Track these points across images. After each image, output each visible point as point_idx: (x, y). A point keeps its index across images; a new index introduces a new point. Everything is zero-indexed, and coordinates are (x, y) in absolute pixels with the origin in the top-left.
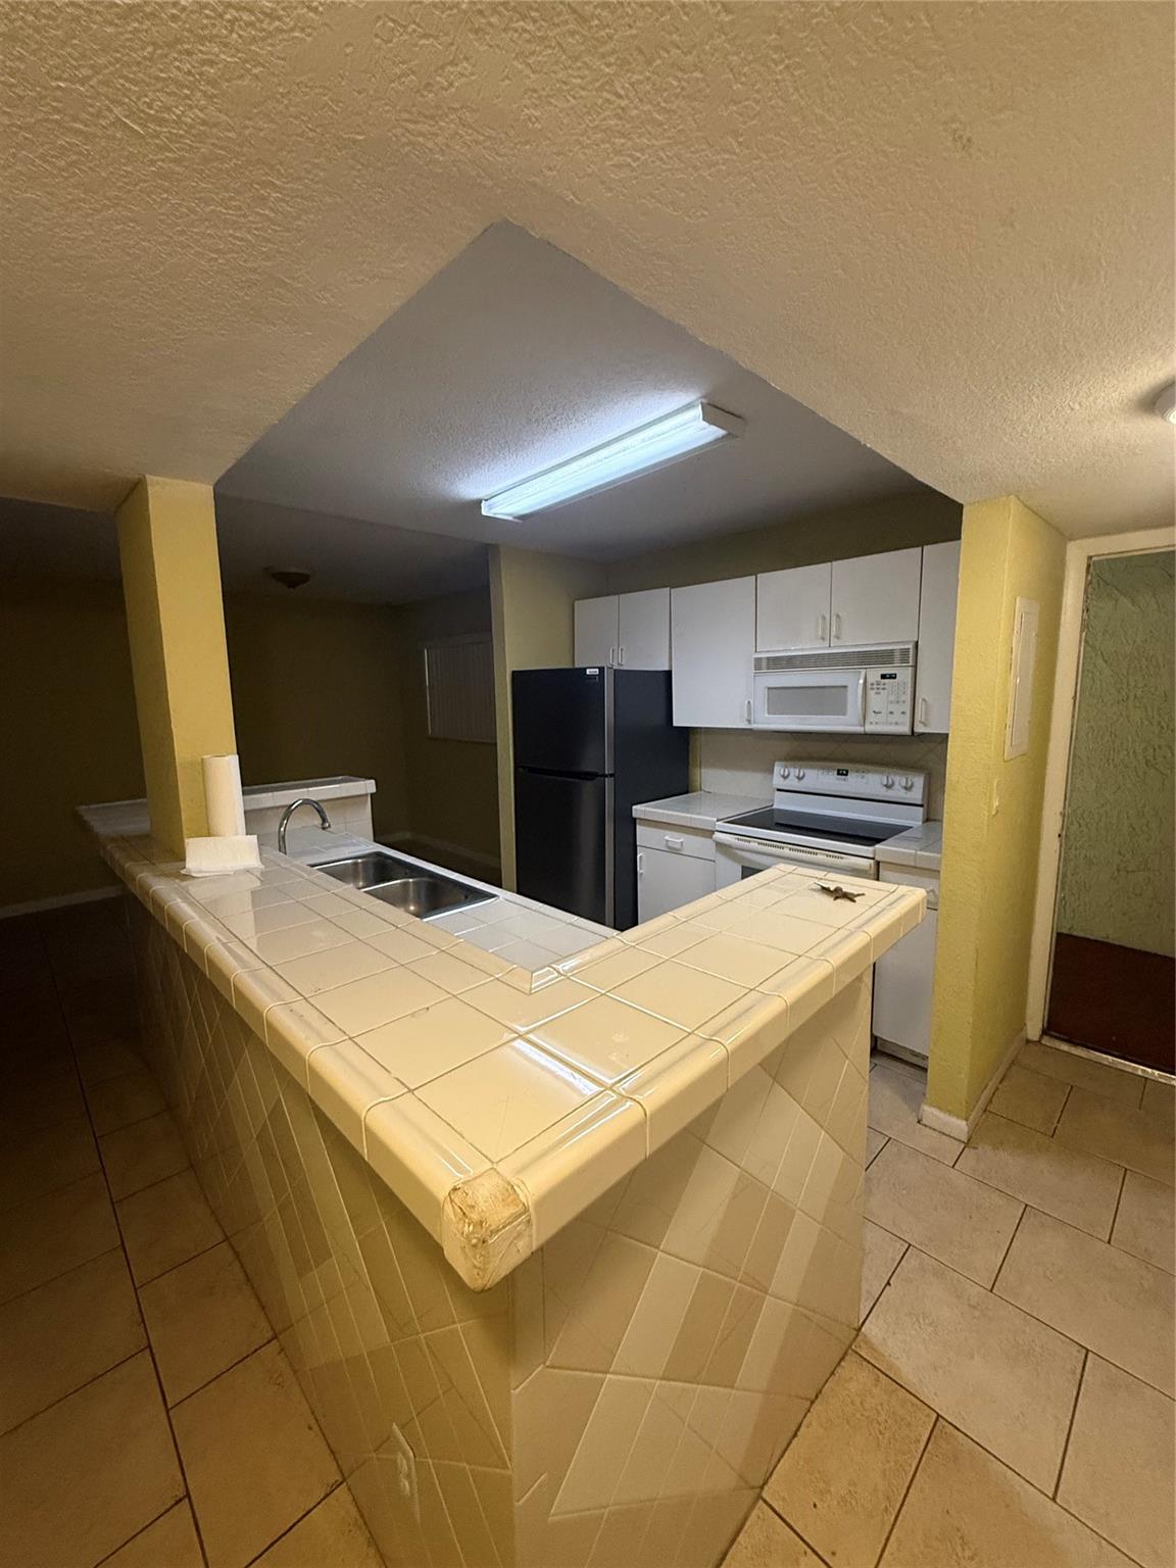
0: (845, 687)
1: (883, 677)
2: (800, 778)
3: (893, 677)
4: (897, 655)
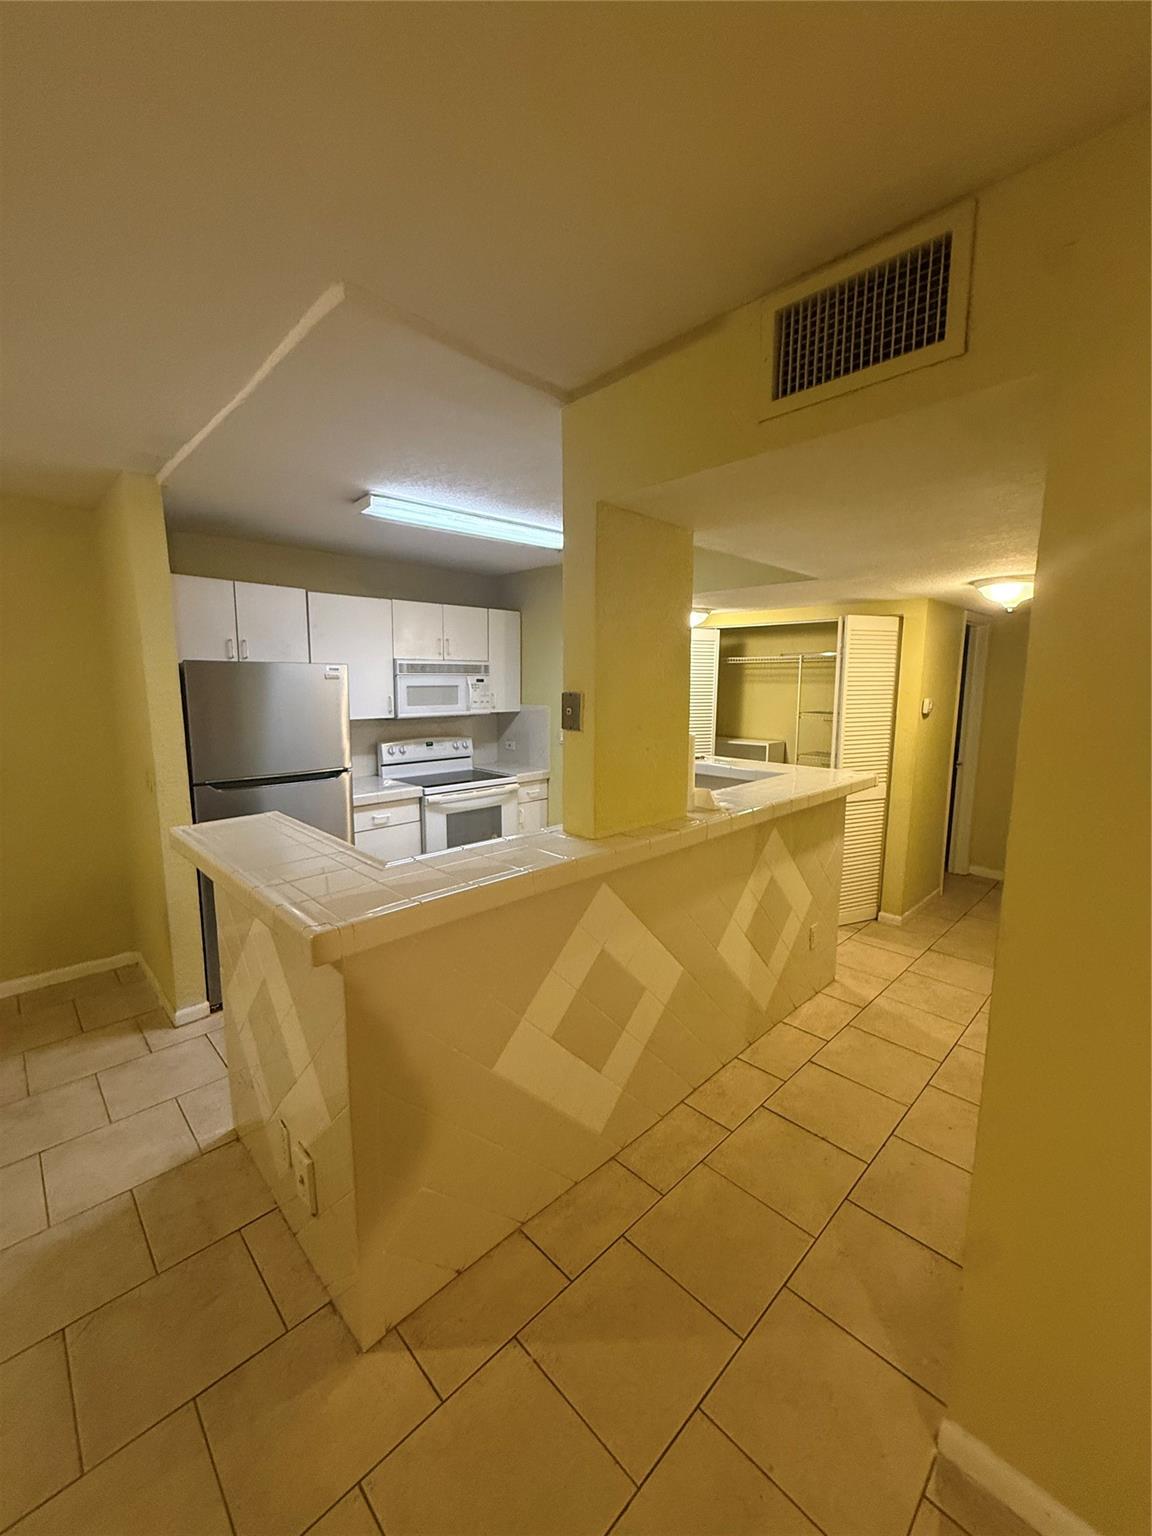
0: (457, 686)
1: (478, 681)
2: (403, 753)
3: (482, 681)
4: (483, 668)
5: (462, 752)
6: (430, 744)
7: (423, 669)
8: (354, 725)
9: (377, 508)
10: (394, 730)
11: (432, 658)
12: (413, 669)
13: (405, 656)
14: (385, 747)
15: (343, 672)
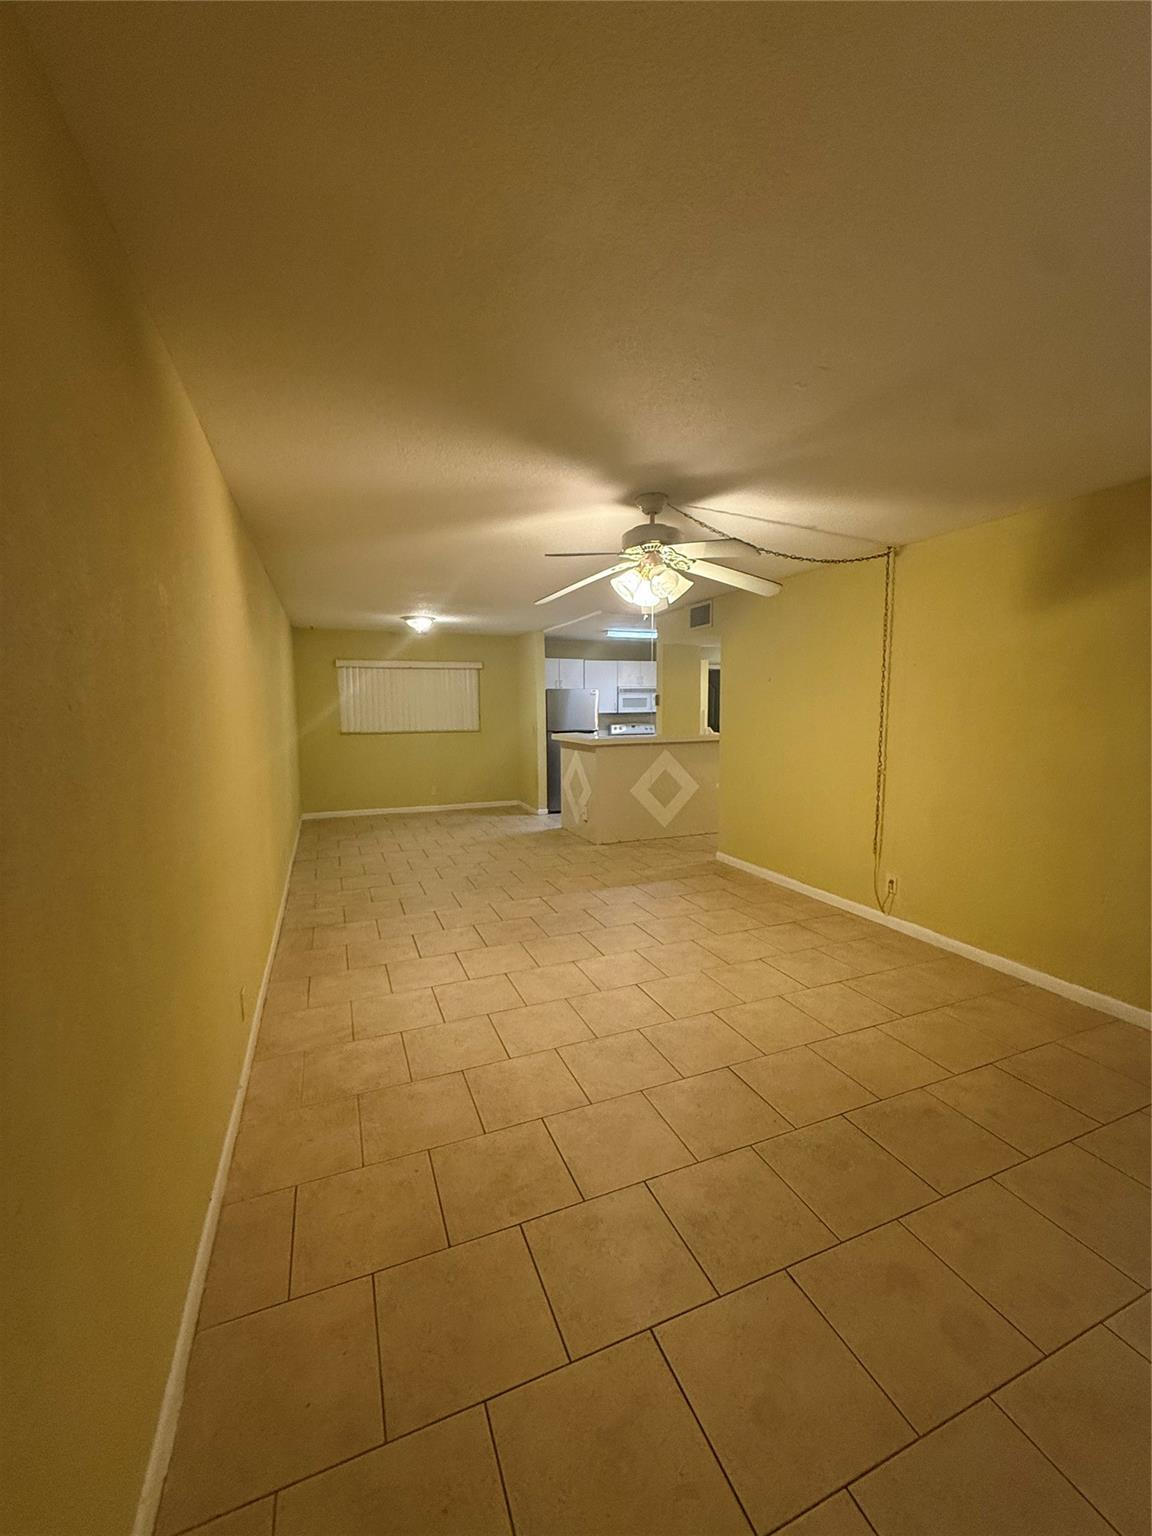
0: (646, 698)
5: (649, 731)
6: (633, 726)
7: (631, 691)
8: (601, 715)
9: (610, 634)
10: (617, 719)
11: (635, 686)
12: (626, 691)
13: (622, 686)
14: (613, 727)
15: (597, 692)
